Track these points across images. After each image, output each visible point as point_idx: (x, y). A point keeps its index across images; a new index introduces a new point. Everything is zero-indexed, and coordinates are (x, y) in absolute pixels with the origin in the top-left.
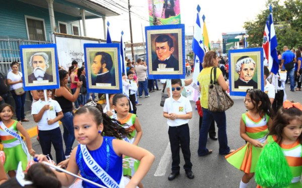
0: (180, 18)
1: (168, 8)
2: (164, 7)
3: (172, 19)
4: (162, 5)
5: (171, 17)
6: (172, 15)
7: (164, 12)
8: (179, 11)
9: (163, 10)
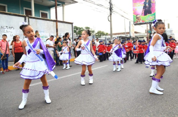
0: (155, 15)
1: (146, 9)
2: (144, 8)
3: (149, 16)
4: (143, 7)
5: (148, 15)
6: (149, 13)
7: (144, 12)
8: (155, 10)
9: (143, 11)
